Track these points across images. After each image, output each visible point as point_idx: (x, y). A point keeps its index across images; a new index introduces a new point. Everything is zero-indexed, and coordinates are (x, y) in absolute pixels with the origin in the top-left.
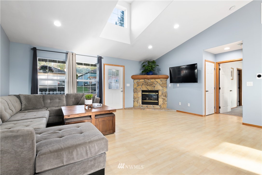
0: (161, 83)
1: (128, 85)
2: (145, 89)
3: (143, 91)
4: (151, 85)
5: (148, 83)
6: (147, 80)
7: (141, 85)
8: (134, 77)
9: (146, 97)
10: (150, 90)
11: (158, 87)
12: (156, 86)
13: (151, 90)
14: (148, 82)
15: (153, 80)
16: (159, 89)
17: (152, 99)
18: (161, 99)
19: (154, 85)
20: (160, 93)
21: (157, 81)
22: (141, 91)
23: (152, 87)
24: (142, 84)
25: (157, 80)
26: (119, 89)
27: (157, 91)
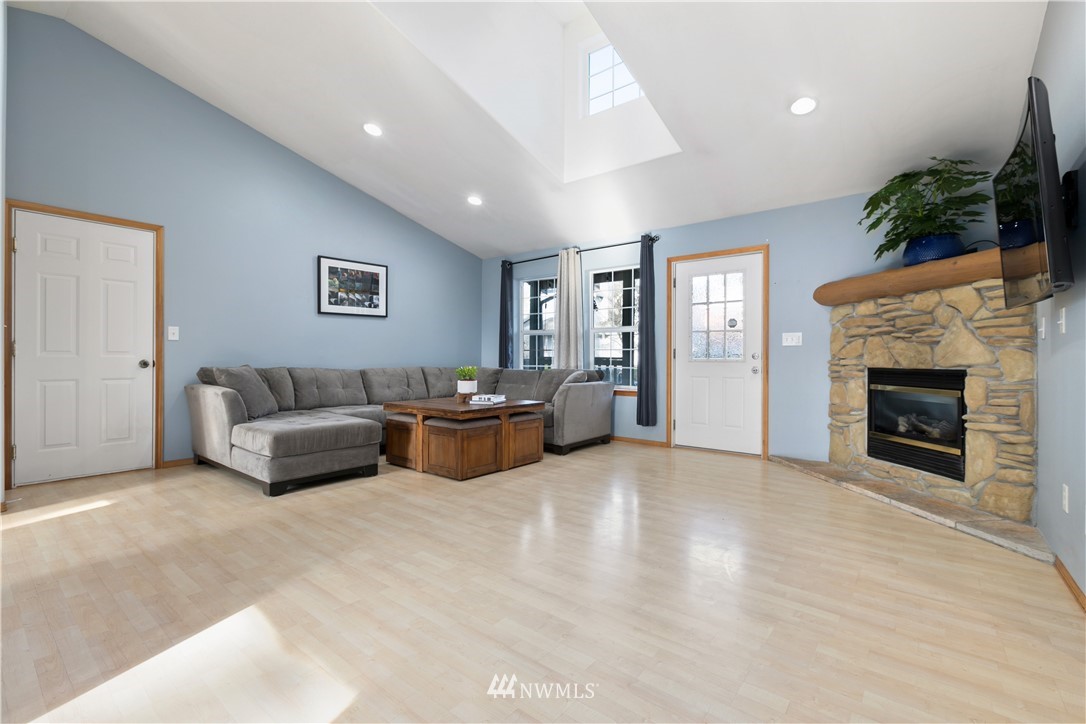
0: (984, 313)
1: (791, 339)
2: (882, 362)
3: (876, 375)
4: (913, 332)
5: (900, 323)
6: (891, 303)
7: (860, 336)
8: (828, 295)
9: (892, 415)
10: (905, 364)
11: (961, 349)
12: (947, 337)
13: (915, 365)
14: (894, 314)
15: (927, 294)
16: (965, 362)
17: (923, 432)
18: (982, 438)
19: (933, 331)
20: (973, 391)
21: (954, 298)
22: (866, 373)
23: (921, 348)
24: (862, 330)
25: (953, 294)
26: (744, 361)
27: (955, 379)
